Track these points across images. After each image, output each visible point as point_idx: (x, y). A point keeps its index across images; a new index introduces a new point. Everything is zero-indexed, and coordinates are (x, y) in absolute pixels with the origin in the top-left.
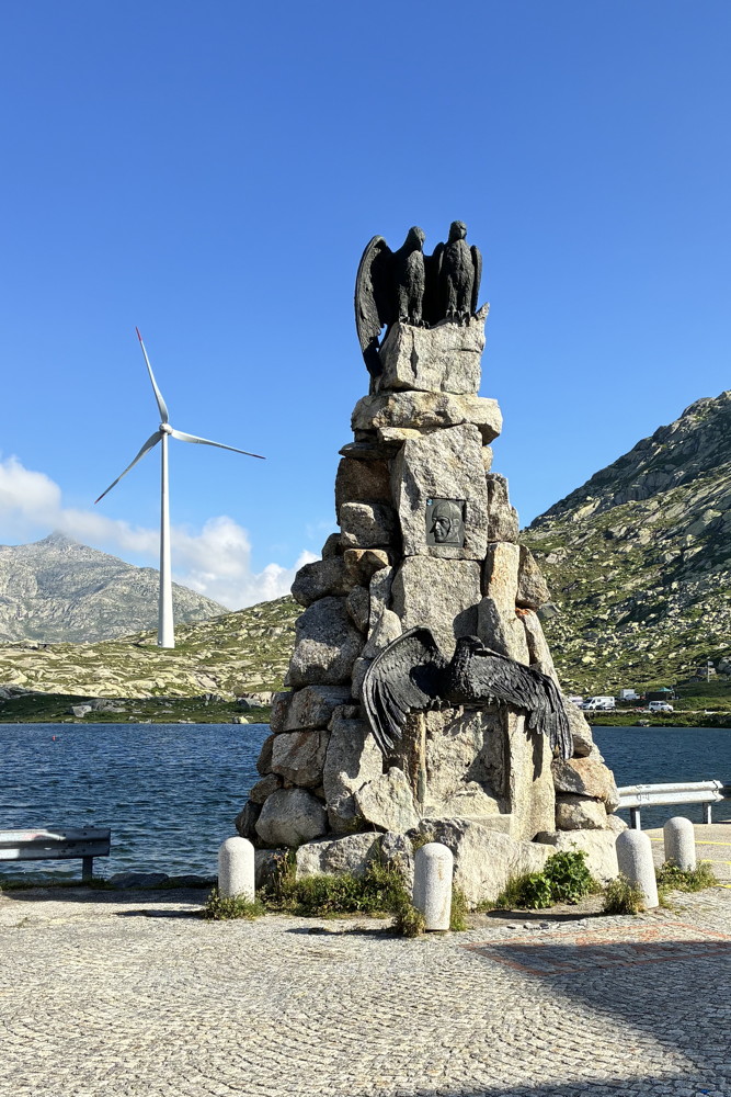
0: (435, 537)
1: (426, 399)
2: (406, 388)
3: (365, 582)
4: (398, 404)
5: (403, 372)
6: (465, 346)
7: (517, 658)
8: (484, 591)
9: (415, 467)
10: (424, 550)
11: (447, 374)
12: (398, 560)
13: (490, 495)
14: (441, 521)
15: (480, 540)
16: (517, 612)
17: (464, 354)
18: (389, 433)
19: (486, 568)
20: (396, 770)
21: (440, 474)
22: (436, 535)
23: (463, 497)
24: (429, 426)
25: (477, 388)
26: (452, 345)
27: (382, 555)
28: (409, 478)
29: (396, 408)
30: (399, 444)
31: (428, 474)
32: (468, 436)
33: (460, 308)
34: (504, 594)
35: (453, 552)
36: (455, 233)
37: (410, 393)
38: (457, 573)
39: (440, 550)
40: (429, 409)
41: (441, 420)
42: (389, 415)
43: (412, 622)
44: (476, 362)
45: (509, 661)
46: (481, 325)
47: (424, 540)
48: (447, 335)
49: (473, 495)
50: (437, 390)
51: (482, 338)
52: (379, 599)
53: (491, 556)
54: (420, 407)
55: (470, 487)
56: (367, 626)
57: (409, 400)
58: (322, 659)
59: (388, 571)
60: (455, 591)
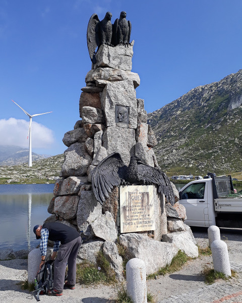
0: (119, 120)
1: (114, 71)
2: (106, 66)
3: (92, 136)
5: (105, 61)
6: (126, 54)
8: (137, 141)
9: (111, 94)
10: (114, 124)
11: (120, 63)
12: (105, 127)
13: (138, 105)
14: (120, 114)
15: (134, 122)
16: (148, 148)
17: (126, 57)
18: (101, 81)
19: (137, 131)
20: (108, 213)
21: (120, 97)
22: (119, 119)
23: (128, 105)
24: (115, 80)
25: (131, 69)
26: (122, 53)
27: (99, 126)
28: (109, 97)
29: (103, 73)
30: (104, 85)
31: (116, 96)
32: (129, 84)
34: (144, 141)
35: (125, 125)
36: (123, 16)
37: (108, 68)
38: (127, 133)
39: (120, 124)
40: (115, 74)
41: (119, 78)
42: (100, 76)
43: (111, 152)
44: (130, 60)
45: (148, 166)
46: (131, 47)
47: (114, 121)
48: (120, 49)
49: (132, 105)
50: (117, 68)
51: (132, 52)
52: (98, 142)
53: (139, 127)
54: (112, 73)
55: (131, 102)
56: (93, 153)
57: (108, 71)
58: (75, 166)
59: (101, 132)
60: (126, 140)
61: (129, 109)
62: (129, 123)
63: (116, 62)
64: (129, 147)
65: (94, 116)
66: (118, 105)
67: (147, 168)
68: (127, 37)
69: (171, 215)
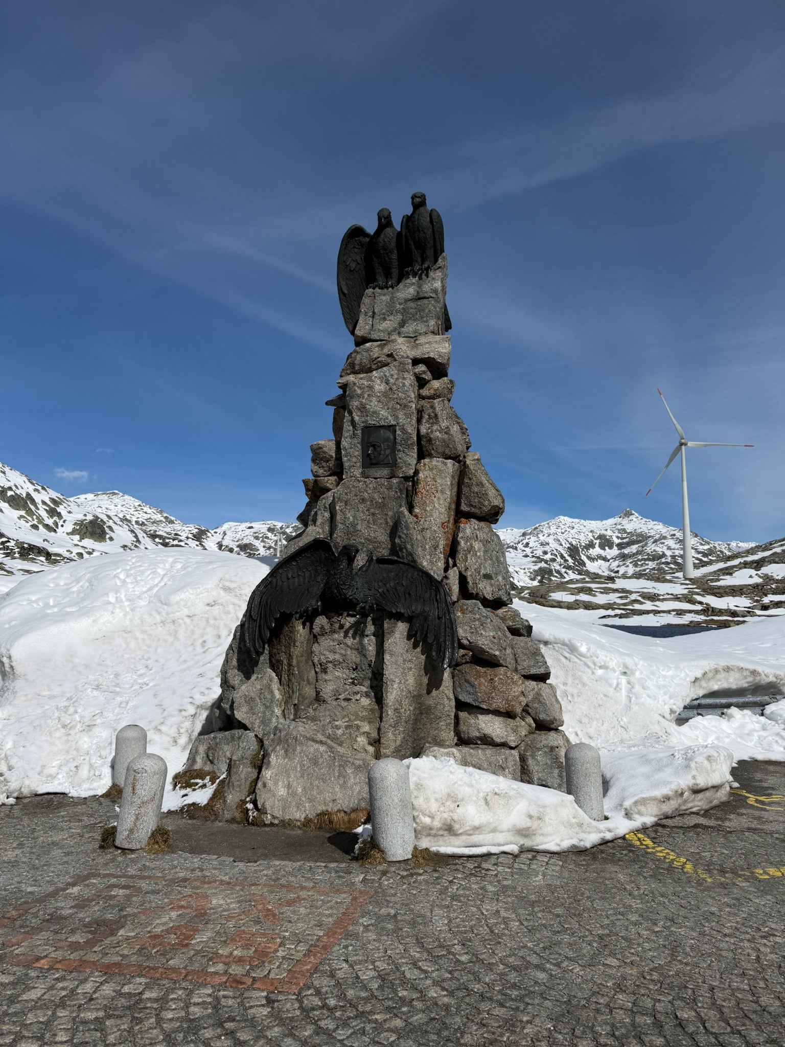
0: (369, 461)
1: (382, 347)
2: (365, 340)
3: (316, 503)
6: (421, 295)
8: (409, 507)
9: (355, 403)
10: (357, 472)
11: (402, 324)
13: (420, 417)
14: (374, 446)
15: (408, 461)
16: (447, 521)
17: (420, 302)
19: (412, 481)
21: (373, 404)
22: (369, 459)
23: (393, 423)
26: (409, 297)
27: (330, 481)
28: (350, 413)
30: (346, 387)
31: (363, 408)
33: (421, 266)
34: (433, 509)
35: (385, 472)
37: (368, 345)
38: (384, 490)
40: (383, 354)
41: (387, 360)
43: (341, 537)
44: (430, 306)
45: (418, 567)
46: (438, 274)
47: (358, 464)
48: (404, 291)
49: (402, 419)
50: (392, 337)
52: (322, 518)
53: (418, 473)
54: (376, 352)
55: (400, 414)
57: (368, 350)
59: (331, 493)
60: (382, 506)
64: (387, 523)
65: (326, 460)
69: (464, 697)
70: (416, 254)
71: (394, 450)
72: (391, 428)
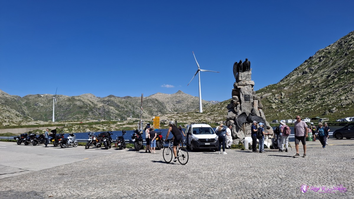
1: (243, 82)
2: (241, 81)
3: (236, 106)
4: (240, 83)
5: (240, 79)
7: (258, 116)
8: (253, 107)
9: (242, 91)
10: (244, 102)
11: (246, 78)
12: (241, 103)
13: (253, 94)
14: (246, 98)
15: (252, 100)
16: (258, 109)
17: (248, 75)
18: (238, 87)
19: (253, 103)
20: (241, 131)
21: (246, 92)
22: (246, 100)
24: (244, 85)
25: (251, 80)
27: (239, 103)
28: (242, 93)
29: (239, 83)
30: (240, 88)
31: (244, 92)
32: (250, 86)
33: (248, 69)
34: (256, 107)
35: (248, 102)
36: (246, 60)
37: (241, 82)
38: (249, 104)
39: (246, 102)
40: (244, 83)
41: (246, 84)
42: (238, 84)
43: (243, 111)
44: (250, 76)
45: (257, 116)
46: (251, 71)
47: (244, 100)
48: (246, 73)
49: (251, 94)
50: (245, 80)
51: (251, 73)
52: (238, 109)
53: (254, 102)
54: (243, 83)
55: (250, 93)
56: (237, 112)
58: (231, 117)
59: (239, 105)
60: (249, 107)
61: (249, 96)
62: (250, 101)
63: (244, 78)
64: (250, 109)
65: (237, 99)
66: (245, 95)
67: (257, 117)
68: (249, 68)
70: (247, 68)
71: (249, 98)
72: (249, 95)
